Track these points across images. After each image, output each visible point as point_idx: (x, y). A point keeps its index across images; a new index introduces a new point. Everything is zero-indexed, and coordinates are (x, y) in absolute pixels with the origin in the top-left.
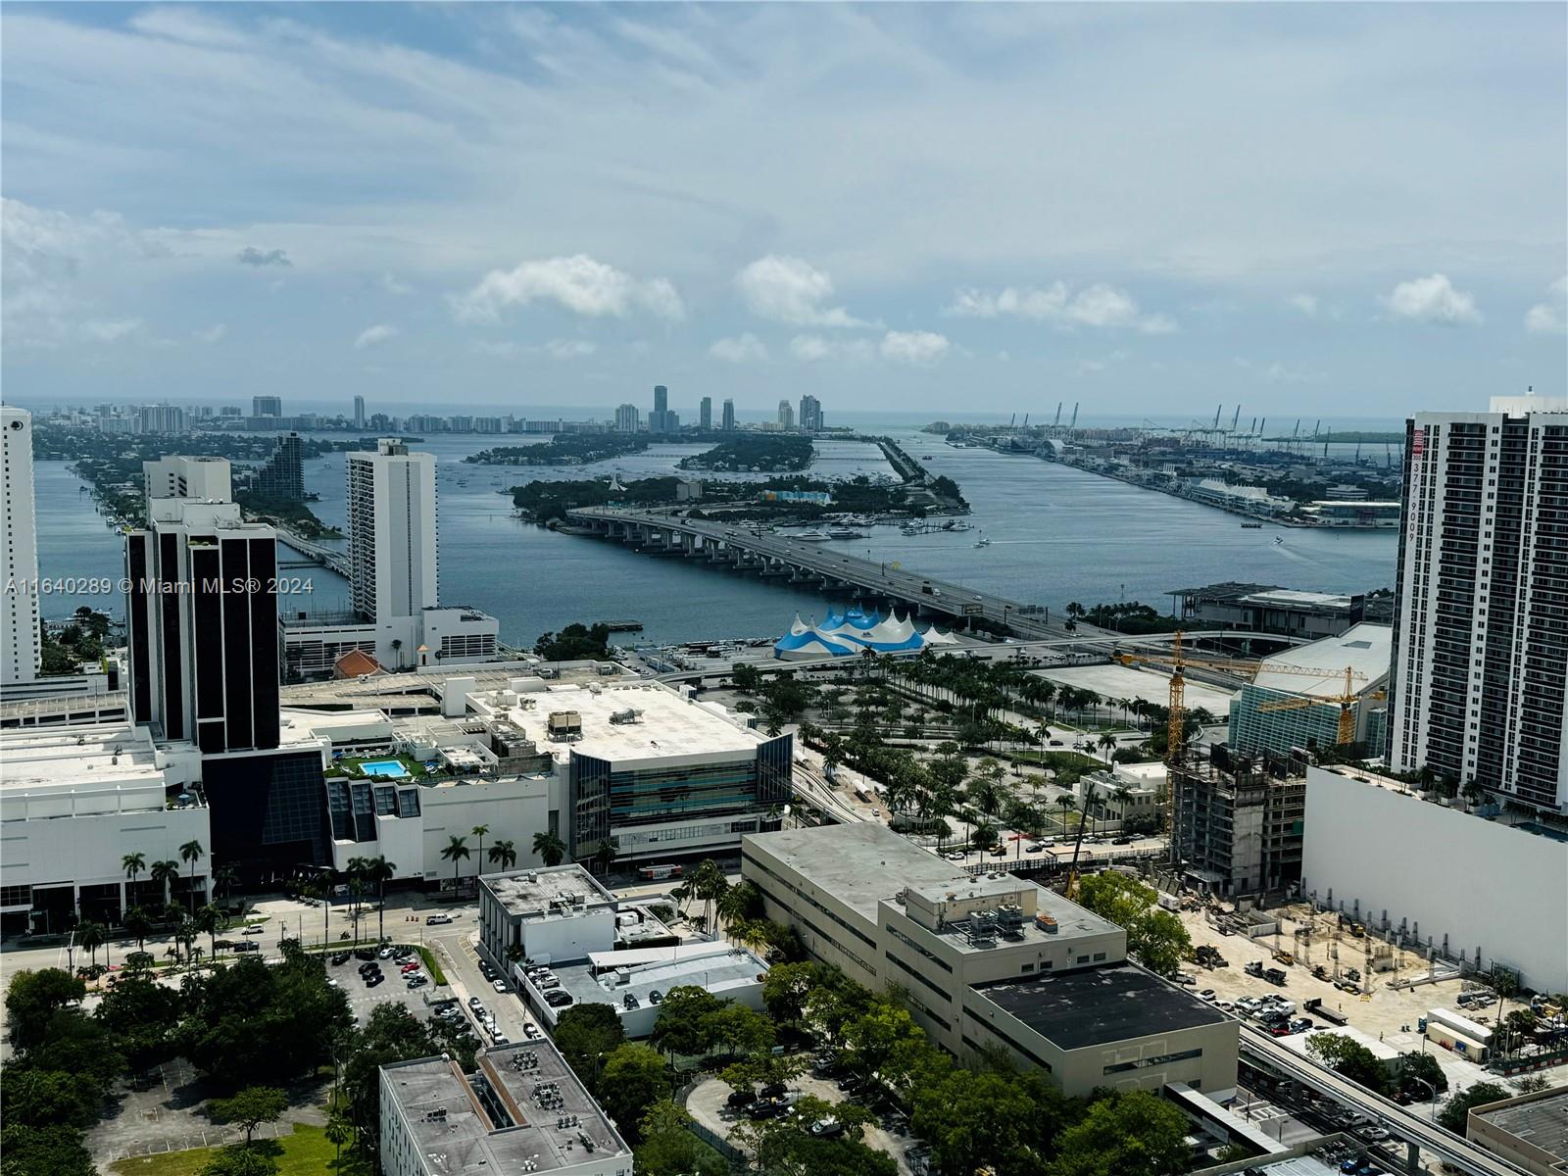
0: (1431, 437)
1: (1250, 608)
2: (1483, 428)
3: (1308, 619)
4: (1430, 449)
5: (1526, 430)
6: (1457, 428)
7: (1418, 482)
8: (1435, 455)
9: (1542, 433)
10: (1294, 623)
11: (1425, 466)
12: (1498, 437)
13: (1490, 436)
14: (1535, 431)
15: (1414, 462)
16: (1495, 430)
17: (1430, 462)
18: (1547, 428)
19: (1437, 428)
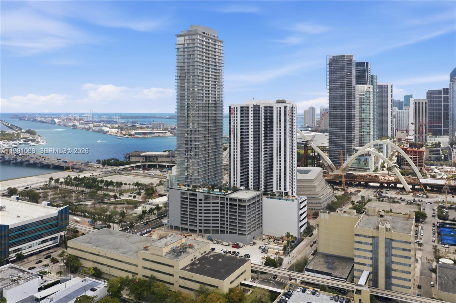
0: (235, 110)
1: (144, 157)
2: (248, 108)
3: (158, 158)
4: (235, 113)
5: (259, 107)
6: (242, 108)
7: (233, 120)
8: (237, 114)
9: (263, 108)
10: (155, 159)
11: (234, 117)
12: (252, 109)
13: (250, 109)
14: (261, 108)
15: (231, 116)
16: (252, 108)
17: (236, 116)
18: (264, 107)
19: (237, 108)
